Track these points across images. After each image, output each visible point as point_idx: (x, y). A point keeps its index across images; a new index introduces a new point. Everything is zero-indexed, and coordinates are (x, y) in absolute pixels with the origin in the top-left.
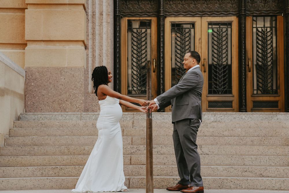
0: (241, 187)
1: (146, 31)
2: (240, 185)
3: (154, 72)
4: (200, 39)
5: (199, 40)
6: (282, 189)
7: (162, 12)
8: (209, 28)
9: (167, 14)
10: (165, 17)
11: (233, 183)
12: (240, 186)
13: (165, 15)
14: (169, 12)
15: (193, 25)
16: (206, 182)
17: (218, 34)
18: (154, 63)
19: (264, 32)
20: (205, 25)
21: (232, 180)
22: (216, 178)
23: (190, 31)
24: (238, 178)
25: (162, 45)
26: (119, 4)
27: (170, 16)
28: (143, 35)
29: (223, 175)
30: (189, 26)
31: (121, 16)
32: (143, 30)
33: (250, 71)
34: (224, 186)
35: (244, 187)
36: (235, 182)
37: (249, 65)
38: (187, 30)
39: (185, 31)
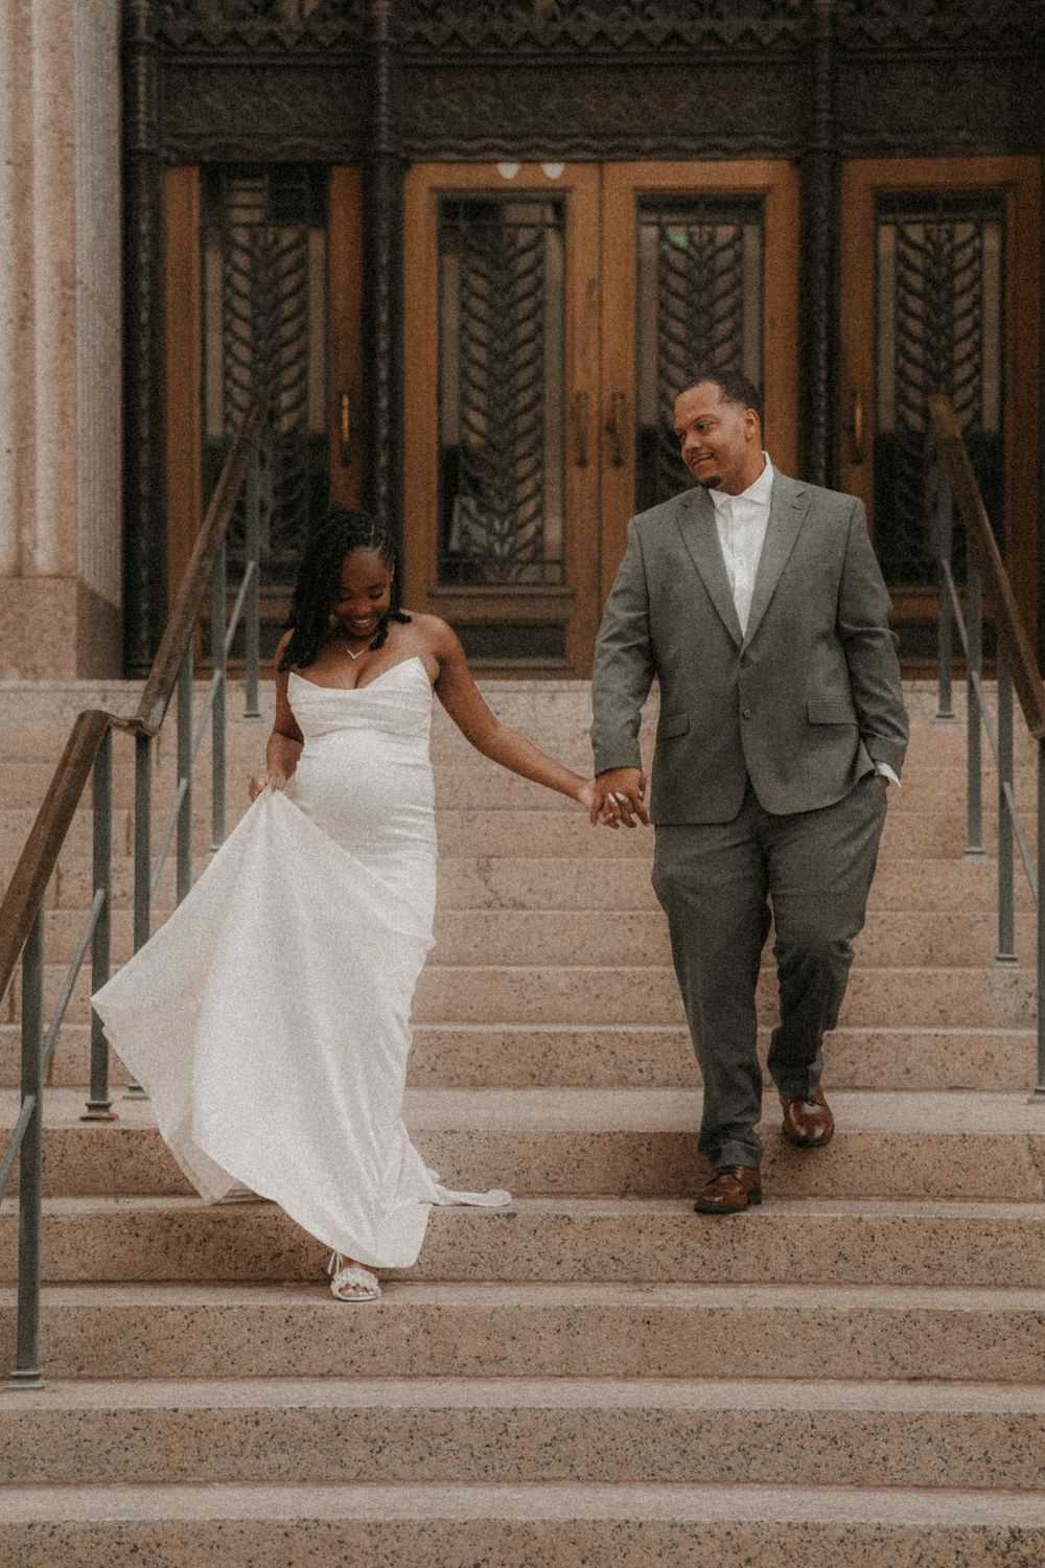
0: (645, 1075)
1: (303, 239)
2: (644, 1065)
3: (345, 463)
4: (594, 284)
5: (590, 288)
6: (859, 1083)
7: (384, 137)
8: (640, 223)
9: (418, 144)
10: (407, 164)
11: (606, 1054)
12: (641, 1071)
13: (403, 155)
14: (425, 137)
15: (558, 203)
16: (463, 1053)
17: (689, 257)
18: (345, 414)
19: (938, 246)
20: (621, 206)
21: (601, 1043)
22: (515, 1029)
23: (540, 238)
24: (631, 1029)
25: (384, 317)
26: (148, 90)
27: (432, 154)
28: (288, 261)
29: (569, 1015)
30: (533, 213)
31: (164, 153)
32: (288, 237)
33: (858, 461)
34: (558, 1073)
35: (661, 1077)
36: (617, 1051)
37: (852, 429)
38: (525, 237)
39: (513, 243)
